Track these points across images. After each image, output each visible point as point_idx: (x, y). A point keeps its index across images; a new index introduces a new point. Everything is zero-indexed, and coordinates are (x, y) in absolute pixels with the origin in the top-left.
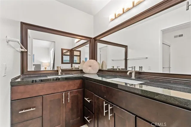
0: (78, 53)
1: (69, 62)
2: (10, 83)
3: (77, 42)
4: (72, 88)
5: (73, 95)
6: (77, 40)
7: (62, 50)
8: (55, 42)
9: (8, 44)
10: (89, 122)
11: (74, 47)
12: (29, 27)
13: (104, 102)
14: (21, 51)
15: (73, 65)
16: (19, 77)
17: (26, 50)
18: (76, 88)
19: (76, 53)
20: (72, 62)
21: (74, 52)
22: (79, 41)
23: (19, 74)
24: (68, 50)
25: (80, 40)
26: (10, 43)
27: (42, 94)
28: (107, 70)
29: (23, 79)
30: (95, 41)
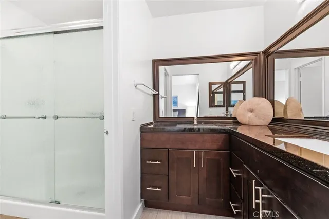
0: (240, 87)
1: (222, 104)
2: (139, 129)
3: (235, 67)
4: (208, 145)
5: (209, 158)
6: (235, 63)
7: (210, 84)
8: (199, 74)
9: (136, 88)
10: (235, 213)
11: (230, 77)
12: (161, 63)
13: (254, 181)
14: (154, 94)
15: (230, 109)
16: (151, 124)
17: (157, 92)
18: (215, 147)
19: (234, 87)
20: (227, 103)
21: (232, 85)
22: (238, 64)
23: (151, 120)
24: (221, 84)
25: (239, 62)
26: (138, 86)
27: (168, 146)
28: (303, 118)
29: (155, 126)
30: (267, 57)
